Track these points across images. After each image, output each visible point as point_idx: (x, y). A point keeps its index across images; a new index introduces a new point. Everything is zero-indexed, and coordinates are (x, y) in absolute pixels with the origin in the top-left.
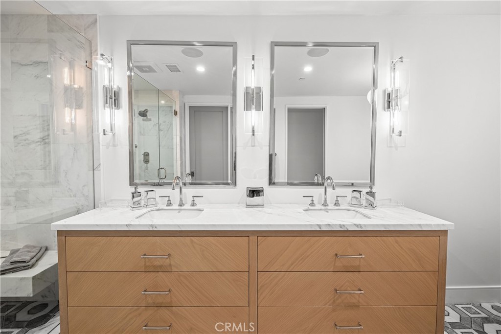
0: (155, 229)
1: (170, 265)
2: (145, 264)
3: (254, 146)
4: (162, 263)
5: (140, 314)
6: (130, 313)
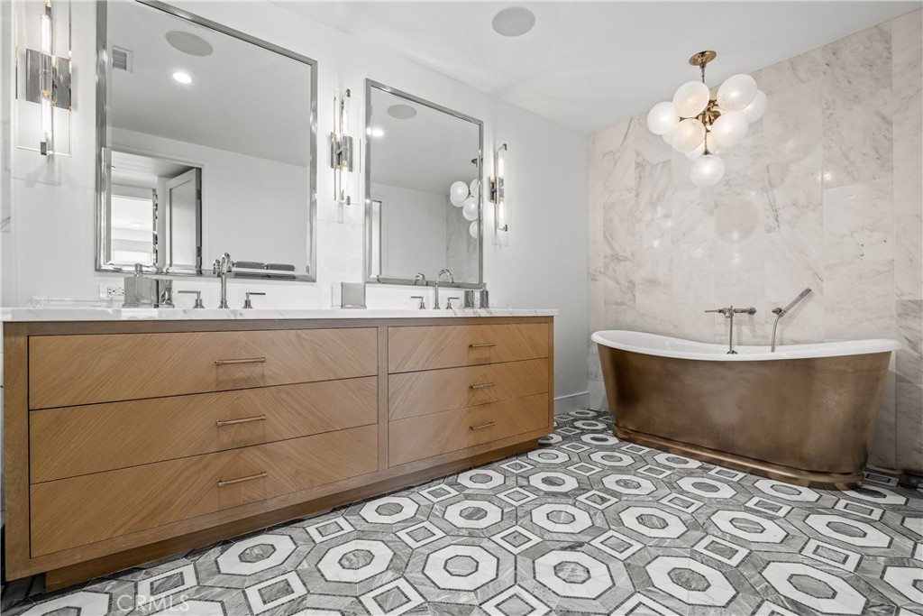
0: (239, 318)
1: (263, 376)
2: (218, 378)
3: (342, 223)
4: (248, 375)
5: (206, 466)
6: (186, 469)
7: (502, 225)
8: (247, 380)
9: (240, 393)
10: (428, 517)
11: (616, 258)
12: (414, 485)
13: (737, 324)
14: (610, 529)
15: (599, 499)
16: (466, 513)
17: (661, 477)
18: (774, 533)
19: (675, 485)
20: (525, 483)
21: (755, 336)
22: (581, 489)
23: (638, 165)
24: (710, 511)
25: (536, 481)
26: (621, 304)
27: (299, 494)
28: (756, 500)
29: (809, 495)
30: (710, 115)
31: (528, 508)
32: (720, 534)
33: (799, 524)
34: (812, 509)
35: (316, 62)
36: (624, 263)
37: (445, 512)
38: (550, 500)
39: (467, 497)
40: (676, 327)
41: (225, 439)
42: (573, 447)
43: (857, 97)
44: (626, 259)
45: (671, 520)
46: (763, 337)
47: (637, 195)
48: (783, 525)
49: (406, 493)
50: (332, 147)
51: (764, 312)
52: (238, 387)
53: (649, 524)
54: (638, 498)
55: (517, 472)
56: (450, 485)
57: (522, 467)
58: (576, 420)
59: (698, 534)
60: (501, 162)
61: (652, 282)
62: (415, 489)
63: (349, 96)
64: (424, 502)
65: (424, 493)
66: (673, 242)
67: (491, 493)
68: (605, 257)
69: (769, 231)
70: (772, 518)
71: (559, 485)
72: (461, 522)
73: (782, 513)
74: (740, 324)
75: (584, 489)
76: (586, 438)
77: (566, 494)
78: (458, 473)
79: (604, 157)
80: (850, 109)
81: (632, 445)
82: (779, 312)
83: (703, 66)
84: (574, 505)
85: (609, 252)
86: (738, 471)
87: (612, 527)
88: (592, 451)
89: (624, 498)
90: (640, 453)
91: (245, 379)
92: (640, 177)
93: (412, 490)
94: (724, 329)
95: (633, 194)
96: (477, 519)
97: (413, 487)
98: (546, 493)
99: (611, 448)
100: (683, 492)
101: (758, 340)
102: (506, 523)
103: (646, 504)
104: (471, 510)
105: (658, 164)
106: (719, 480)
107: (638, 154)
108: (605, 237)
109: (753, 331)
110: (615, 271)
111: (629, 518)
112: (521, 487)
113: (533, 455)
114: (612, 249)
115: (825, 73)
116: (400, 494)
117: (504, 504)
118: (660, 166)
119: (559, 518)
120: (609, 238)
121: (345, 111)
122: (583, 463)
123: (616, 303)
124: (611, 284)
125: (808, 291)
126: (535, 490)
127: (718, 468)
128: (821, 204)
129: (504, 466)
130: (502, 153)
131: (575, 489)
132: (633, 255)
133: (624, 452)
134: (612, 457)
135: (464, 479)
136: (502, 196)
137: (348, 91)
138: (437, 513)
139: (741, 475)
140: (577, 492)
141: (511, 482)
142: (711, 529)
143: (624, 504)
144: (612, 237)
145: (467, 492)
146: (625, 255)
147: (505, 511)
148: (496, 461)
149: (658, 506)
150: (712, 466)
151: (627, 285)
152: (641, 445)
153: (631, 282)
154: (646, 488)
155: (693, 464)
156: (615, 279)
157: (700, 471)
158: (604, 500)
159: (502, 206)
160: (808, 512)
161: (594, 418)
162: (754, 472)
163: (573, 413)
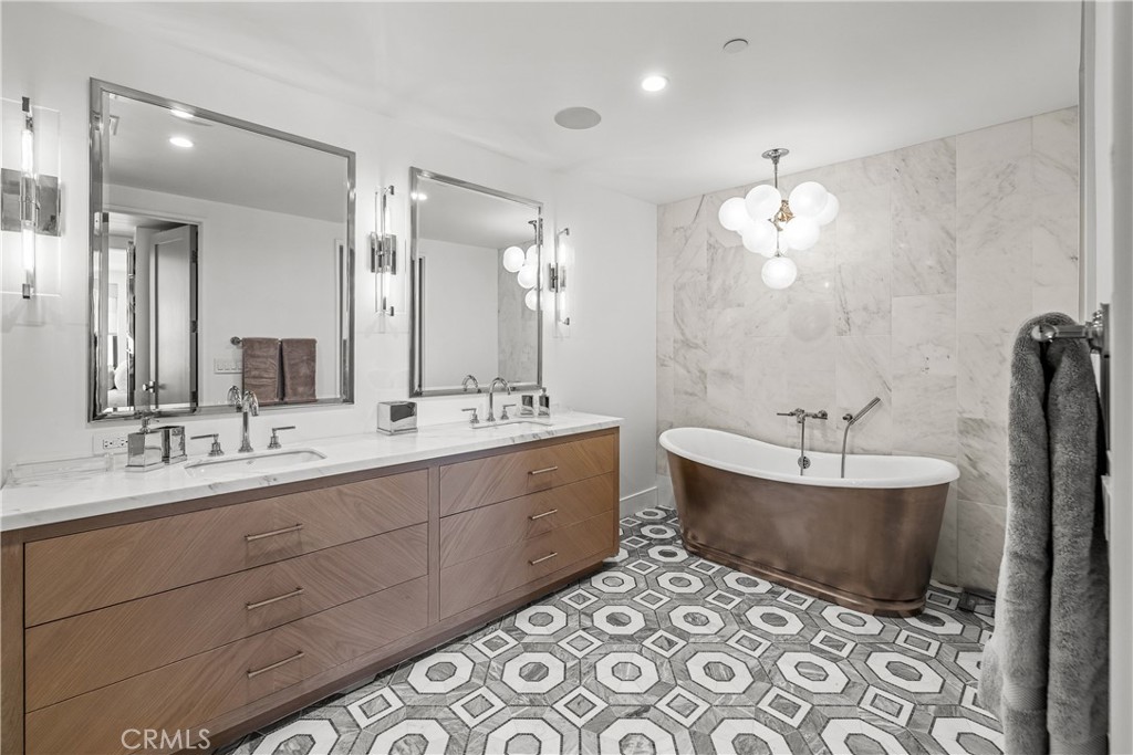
1: (300, 544)
2: (247, 554)
3: (384, 333)
4: (282, 544)
5: (233, 657)
6: (209, 664)
7: (563, 318)
8: (280, 551)
9: (273, 566)
10: (485, 682)
11: (687, 344)
12: (467, 633)
13: (809, 427)
14: (677, 685)
15: (666, 643)
16: (526, 672)
17: (729, 607)
18: (836, 680)
19: (743, 618)
20: (589, 624)
21: (827, 441)
22: (648, 630)
23: (710, 246)
24: (777, 653)
25: (600, 619)
26: (691, 394)
27: (338, 668)
28: (822, 635)
29: (873, 625)
30: (785, 214)
31: (592, 660)
32: (784, 685)
33: (860, 666)
34: (874, 645)
35: (354, 153)
36: (694, 351)
37: (503, 671)
38: (615, 647)
39: (528, 648)
40: (748, 424)
41: (256, 622)
42: (639, 566)
43: (924, 208)
44: (697, 347)
45: (739, 669)
46: (834, 443)
47: (709, 278)
48: (845, 669)
49: (457, 646)
50: (373, 250)
51: (835, 417)
52: (270, 560)
53: (715, 674)
54: (705, 640)
55: (579, 607)
56: (508, 631)
57: (585, 599)
58: (642, 525)
59: (763, 685)
60: (563, 247)
61: (724, 375)
62: (468, 640)
63: (392, 193)
64: (480, 659)
65: (479, 644)
66: (746, 334)
67: (552, 640)
68: (675, 341)
69: (841, 333)
70: (835, 660)
71: (624, 624)
72: (521, 685)
73: (845, 653)
74: (812, 428)
75: (650, 630)
76: (654, 552)
77: (631, 638)
78: (516, 612)
79: (674, 232)
80: (918, 219)
81: (702, 561)
82: (849, 419)
83: (776, 162)
84: (640, 653)
85: (680, 337)
86: (807, 594)
87: (679, 682)
88: (660, 571)
89: (692, 640)
90: (710, 573)
91: (280, 550)
92: (712, 260)
93: (465, 641)
94: (797, 430)
95: (705, 276)
96: (539, 680)
97: (466, 636)
98: (613, 637)
99: (680, 567)
100: (751, 628)
101: (828, 446)
102: (568, 686)
103: (714, 647)
104: (531, 666)
105: (731, 248)
106: (787, 609)
107: (710, 234)
108: (675, 320)
109: (824, 435)
110: (685, 358)
111: (696, 668)
112: (584, 629)
113: (597, 581)
114: (683, 334)
115: (895, 179)
116: (451, 648)
117: (566, 655)
118: (733, 251)
119: (625, 672)
120: (680, 321)
121: (387, 208)
122: (650, 591)
123: (686, 393)
124: (682, 371)
125: (877, 400)
126: (600, 633)
127: (788, 592)
128: (890, 312)
129: (565, 599)
130: (563, 237)
131: (641, 630)
132: (705, 343)
133: (693, 573)
134: (680, 579)
135: (522, 621)
136: (563, 285)
137: (392, 188)
138: (494, 674)
139: (810, 600)
140: (644, 635)
141: (573, 624)
142: (778, 680)
143: (691, 648)
144: (683, 321)
145: (527, 640)
146: (696, 341)
147: (568, 665)
148: (557, 592)
149: (726, 650)
150: (782, 589)
151: (698, 374)
152: (710, 560)
153: (702, 372)
154: (715, 625)
155: (764, 586)
156: (685, 367)
157: (769, 596)
158: (671, 644)
159: (563, 295)
160: (870, 650)
161: (663, 521)
162: (822, 597)
163: (639, 514)
